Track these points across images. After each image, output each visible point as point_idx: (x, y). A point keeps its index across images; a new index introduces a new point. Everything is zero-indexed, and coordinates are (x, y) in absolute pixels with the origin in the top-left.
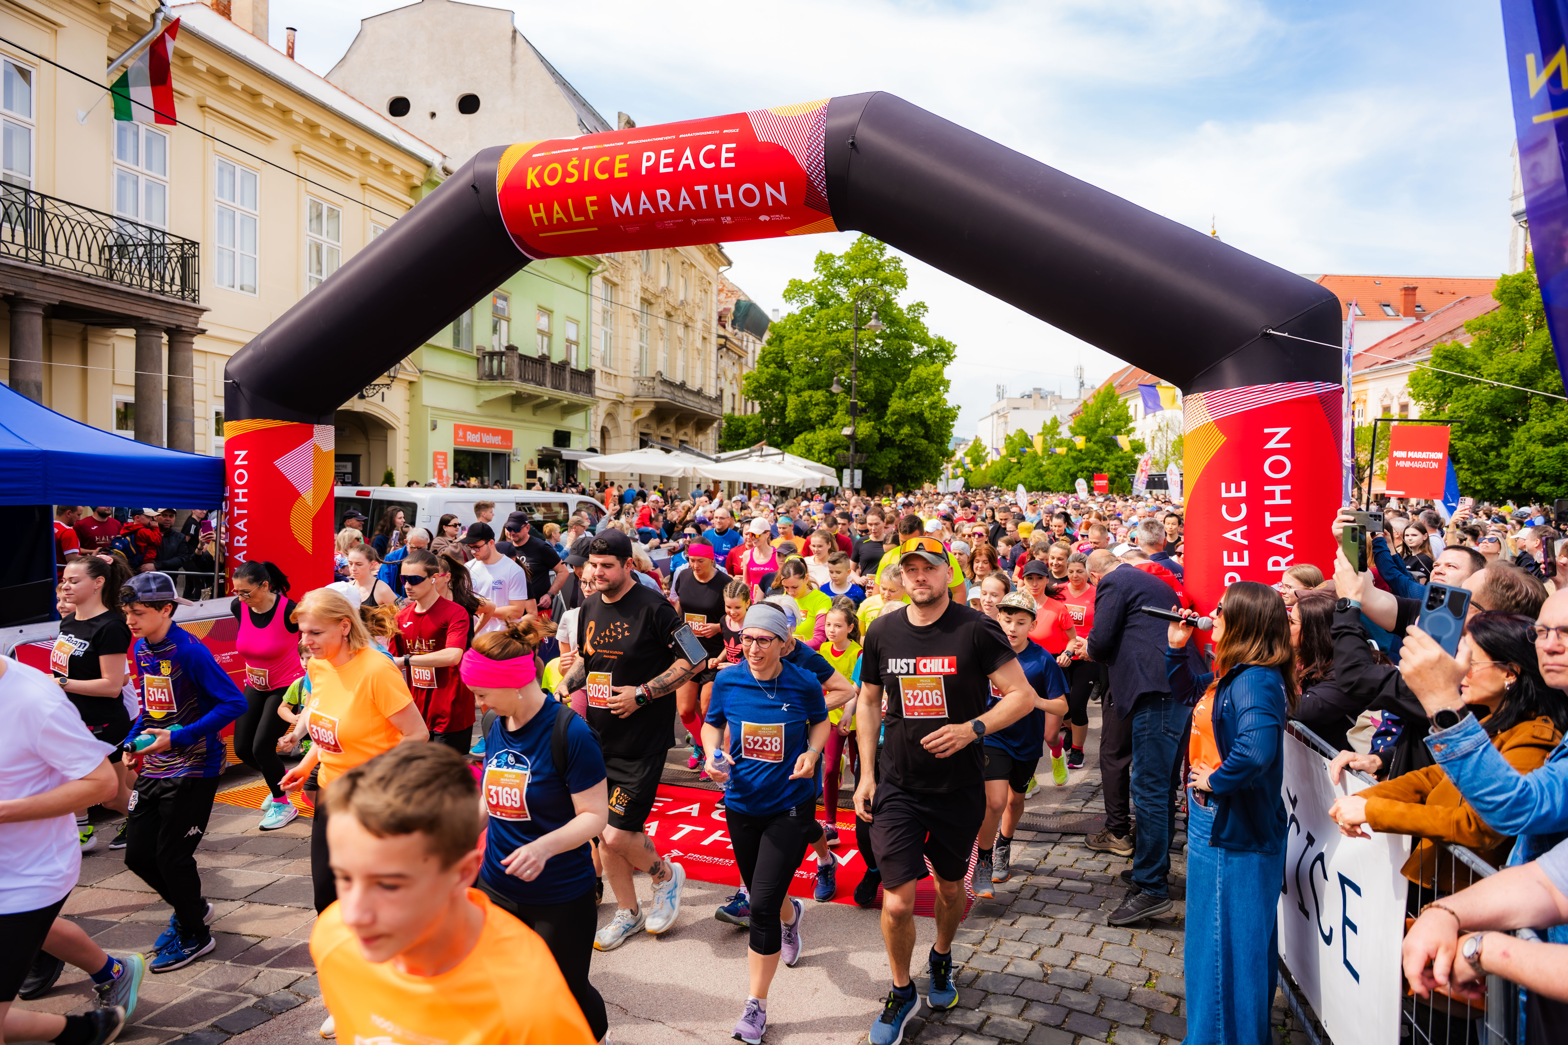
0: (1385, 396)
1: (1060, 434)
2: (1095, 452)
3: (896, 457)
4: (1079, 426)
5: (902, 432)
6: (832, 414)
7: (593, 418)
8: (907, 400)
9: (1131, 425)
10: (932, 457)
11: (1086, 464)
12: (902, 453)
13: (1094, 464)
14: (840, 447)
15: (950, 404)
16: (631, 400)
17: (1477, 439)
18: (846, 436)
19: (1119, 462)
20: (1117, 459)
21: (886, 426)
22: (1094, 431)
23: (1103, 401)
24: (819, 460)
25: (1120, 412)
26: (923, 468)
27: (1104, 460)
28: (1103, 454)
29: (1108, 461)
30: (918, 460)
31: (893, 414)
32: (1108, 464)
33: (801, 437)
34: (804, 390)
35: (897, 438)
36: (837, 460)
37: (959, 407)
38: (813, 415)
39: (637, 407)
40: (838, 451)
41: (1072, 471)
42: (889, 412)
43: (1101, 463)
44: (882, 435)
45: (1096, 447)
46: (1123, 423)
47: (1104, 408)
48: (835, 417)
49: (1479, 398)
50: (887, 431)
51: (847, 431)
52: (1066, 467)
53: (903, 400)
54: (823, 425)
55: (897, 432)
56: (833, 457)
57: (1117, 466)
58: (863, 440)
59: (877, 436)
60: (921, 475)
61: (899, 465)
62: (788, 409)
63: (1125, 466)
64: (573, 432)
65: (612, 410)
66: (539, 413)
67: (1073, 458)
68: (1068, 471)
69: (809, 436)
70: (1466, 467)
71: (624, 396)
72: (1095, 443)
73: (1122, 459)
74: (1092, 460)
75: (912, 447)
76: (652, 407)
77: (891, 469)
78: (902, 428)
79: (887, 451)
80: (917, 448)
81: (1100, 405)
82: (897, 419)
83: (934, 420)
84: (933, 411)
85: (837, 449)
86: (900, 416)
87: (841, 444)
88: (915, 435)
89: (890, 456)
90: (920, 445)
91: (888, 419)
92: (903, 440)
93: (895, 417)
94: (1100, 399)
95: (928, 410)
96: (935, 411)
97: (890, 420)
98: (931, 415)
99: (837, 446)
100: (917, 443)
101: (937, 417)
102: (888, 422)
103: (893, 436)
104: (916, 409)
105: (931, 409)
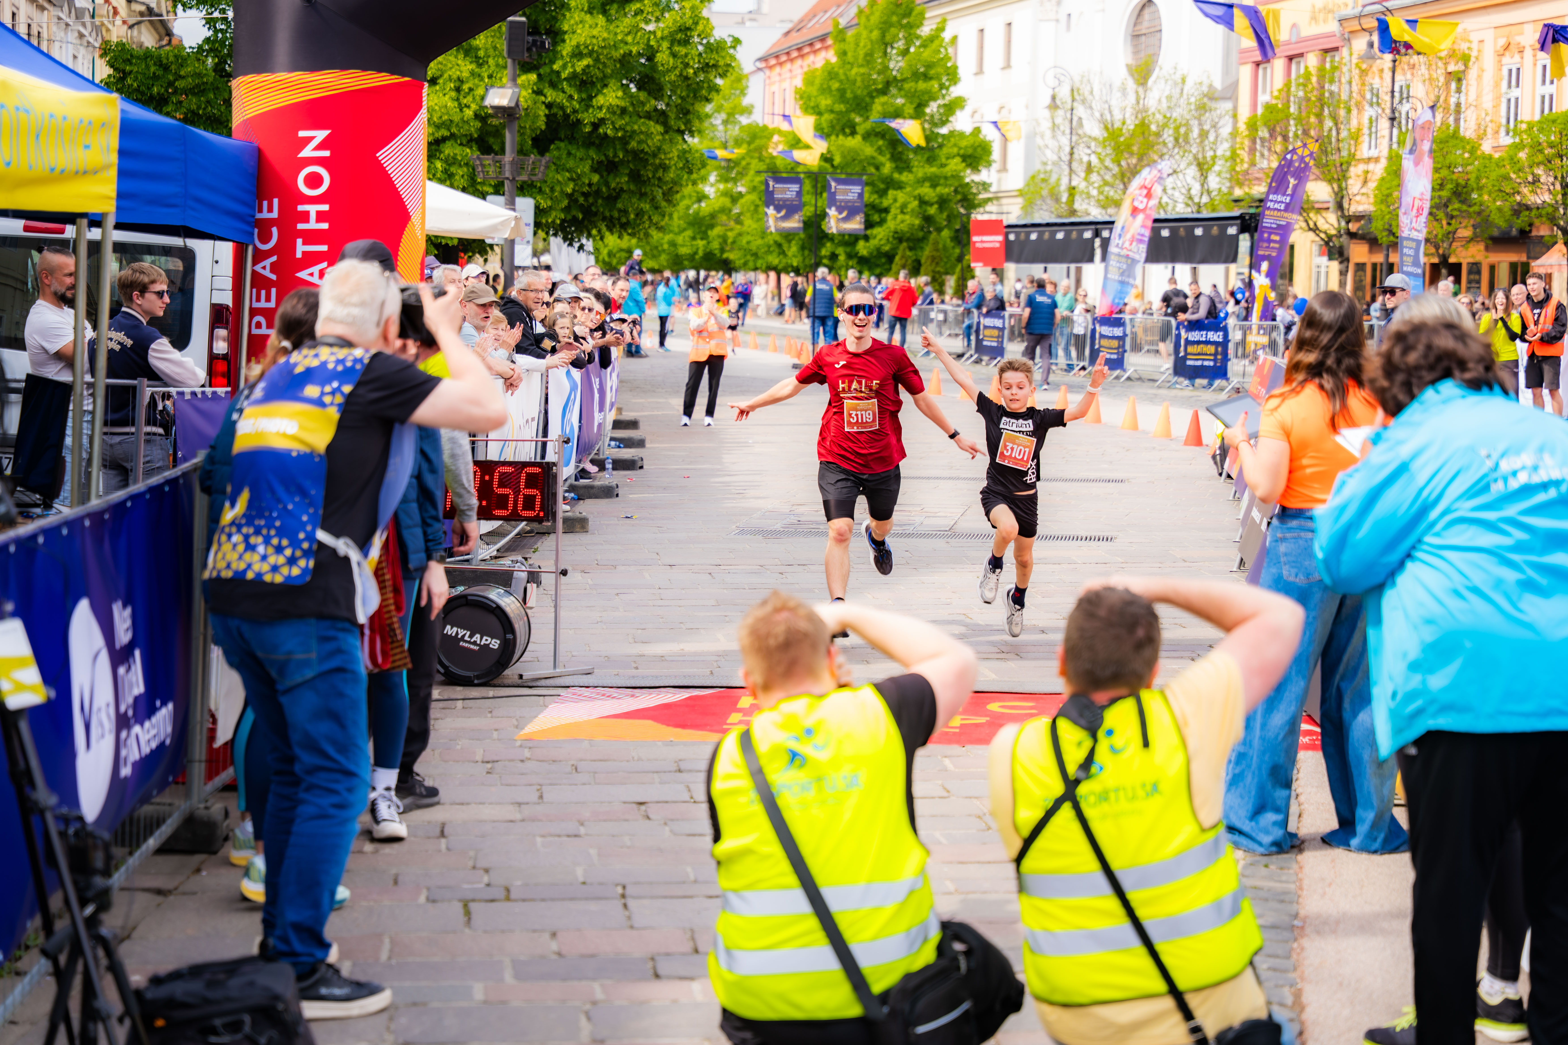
3: (586, 166)
4: (825, 90)
5: (600, 100)
8: (609, 20)
9: (956, 91)
10: (665, 168)
15: (720, 33)
18: (498, 110)
19: (926, 191)
20: (921, 182)
21: (553, 85)
22: (862, 106)
23: (885, 26)
26: (642, 195)
27: (890, 184)
28: (888, 167)
29: (899, 186)
30: (635, 177)
31: (578, 54)
32: (901, 196)
35: (587, 118)
37: (737, 41)
40: (449, 149)
42: (566, 49)
43: (883, 193)
44: (551, 108)
45: (869, 150)
46: (934, 85)
47: (885, 44)
50: (560, 98)
51: (501, 97)
53: (601, 19)
55: (587, 102)
57: (923, 202)
59: (542, 111)
60: (639, 214)
61: (590, 185)
63: (943, 202)
72: (867, 136)
73: (933, 180)
75: (624, 141)
78: (599, 92)
79: (558, 149)
80: (633, 144)
81: (876, 34)
82: (588, 66)
83: (677, 72)
84: (676, 48)
85: (444, 139)
86: (597, 60)
87: (454, 130)
88: (631, 109)
89: (571, 164)
90: (642, 137)
91: (564, 66)
92: (602, 121)
93: (585, 62)
94: (875, 18)
95: (665, 45)
96: (682, 50)
97: (569, 70)
98: (671, 61)
99: (445, 133)
100: (634, 132)
101: (687, 65)
102: (564, 75)
103: (575, 111)
104: (633, 44)
105: (673, 42)
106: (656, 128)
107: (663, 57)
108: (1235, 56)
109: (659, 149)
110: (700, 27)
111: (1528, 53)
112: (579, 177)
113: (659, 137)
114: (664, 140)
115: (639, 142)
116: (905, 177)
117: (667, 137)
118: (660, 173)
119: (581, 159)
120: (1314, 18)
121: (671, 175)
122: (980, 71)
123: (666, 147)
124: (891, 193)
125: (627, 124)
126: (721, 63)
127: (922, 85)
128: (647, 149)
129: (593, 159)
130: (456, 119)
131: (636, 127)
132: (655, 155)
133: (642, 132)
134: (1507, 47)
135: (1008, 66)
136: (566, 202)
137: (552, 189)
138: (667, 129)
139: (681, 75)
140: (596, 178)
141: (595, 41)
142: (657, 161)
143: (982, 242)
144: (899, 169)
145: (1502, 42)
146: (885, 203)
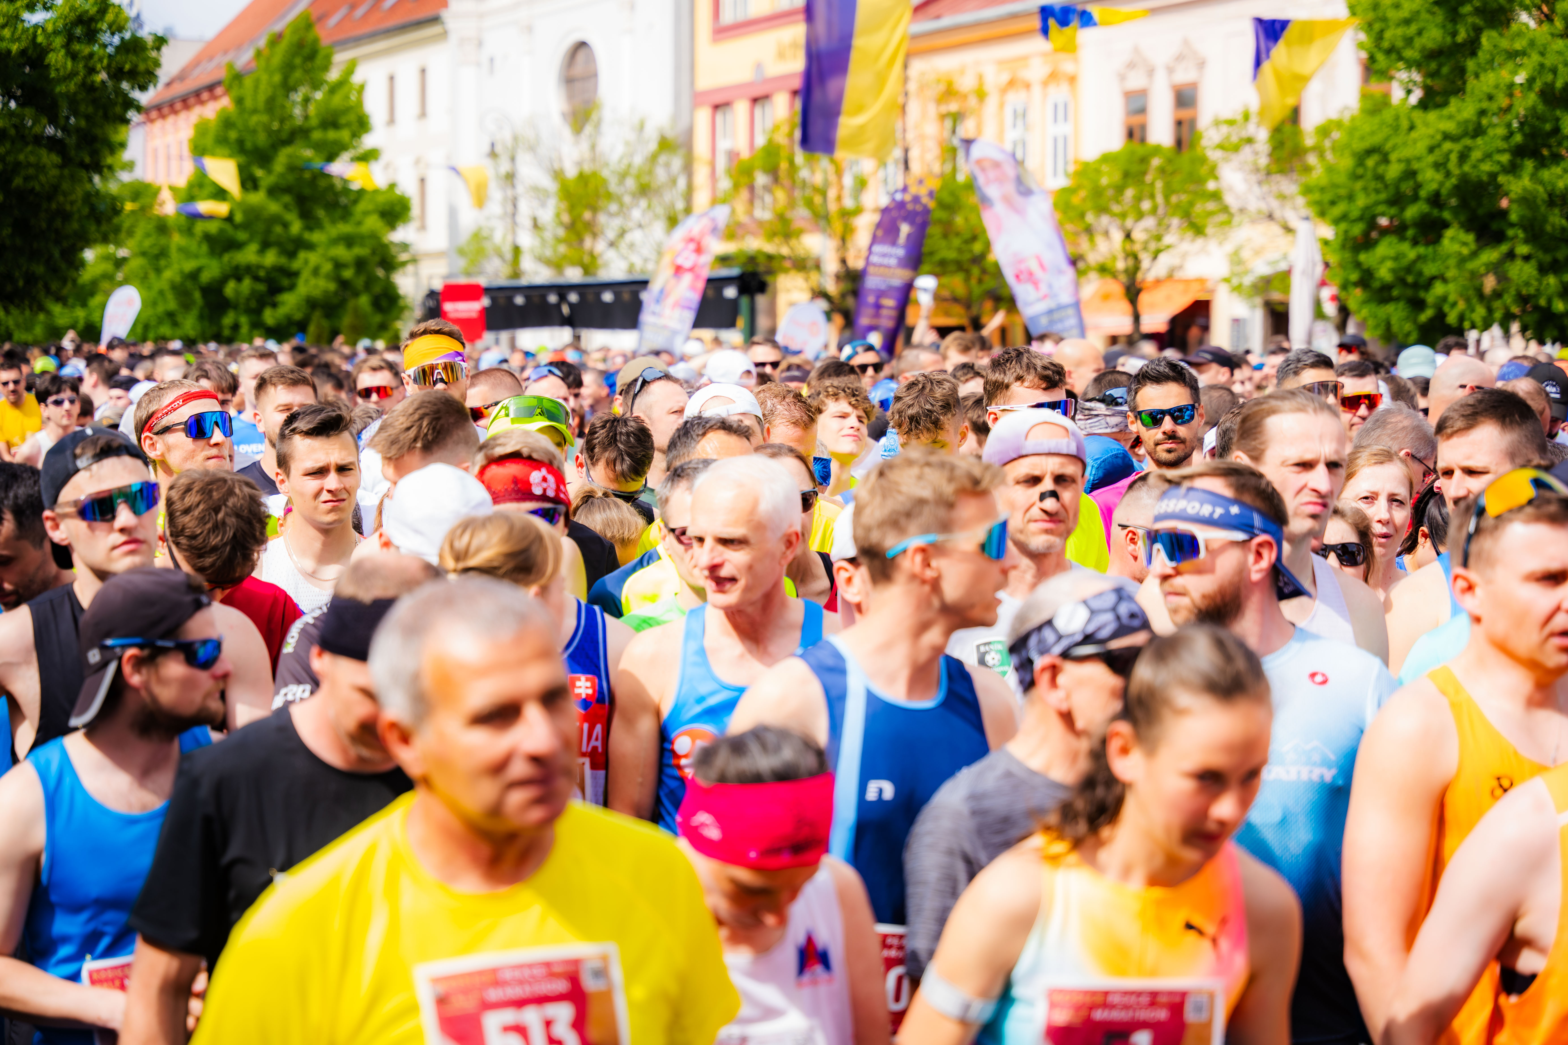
0: (1131, 65)
1: (129, 166)
2: (276, 219)
4: (221, 142)
9: (369, 141)
11: (249, 255)
13: (271, 258)
17: (1546, 174)
19: (341, 252)
20: (335, 241)
23: (288, 68)
25: (337, 100)
26: (34, 254)
27: (300, 245)
28: (296, 227)
29: (310, 247)
32: (312, 258)
37: (161, 41)
41: (206, 277)
43: (292, 255)
45: (274, 207)
46: (344, 135)
47: (289, 89)
49: (1548, 62)
52: (189, 266)
57: (338, 265)
60: (31, 279)
63: (360, 264)
67: (208, 238)
68: (194, 276)
70: (1523, 249)
72: (273, 192)
73: (349, 241)
74: (265, 246)
80: (18, 181)
81: (277, 78)
83: (79, 79)
84: (77, 47)
88: (13, 132)
90: (31, 171)
94: (277, 59)
95: (58, 41)
96: (85, 49)
98: (69, 64)
100: (18, 165)
101: (92, 71)
104: (13, 40)
105: (71, 38)
106: (50, 159)
107: (57, 58)
108: (686, 100)
109: (55, 189)
110: (110, 17)
111: (1037, 90)
113: (55, 172)
114: (62, 177)
115: (27, 179)
116: (316, 237)
117: (66, 172)
118: (58, 223)
120: (781, 55)
121: (75, 225)
122: (391, 121)
123: (65, 186)
124: (302, 255)
125: (8, 153)
126: (142, 67)
127: (332, 135)
128: (38, 188)
131: (21, 157)
132: (50, 197)
133: (29, 165)
134: (1012, 84)
135: (423, 114)
138: (67, 161)
139: (83, 84)
142: (54, 206)
143: (457, 311)
144: (309, 228)
145: (1005, 78)
146: (296, 265)
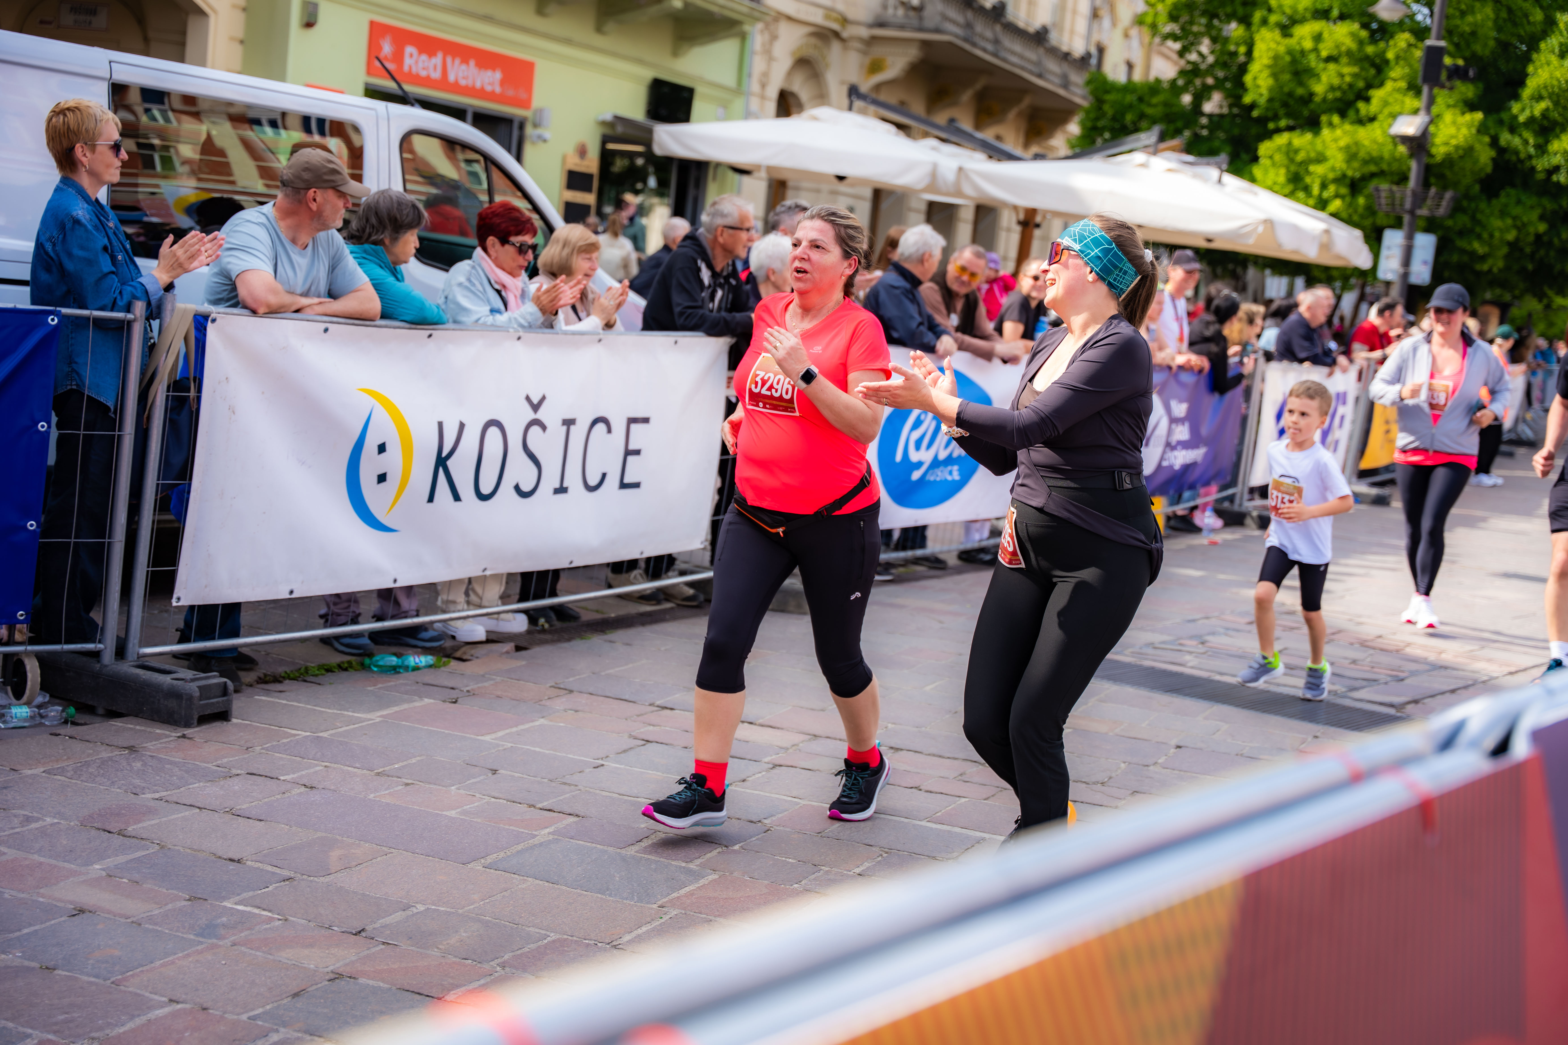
3: (1534, 215)
5: (1556, 146)
6: (1369, 86)
7: (758, 65)
12: (1549, 205)
14: (1381, 174)
16: (864, 32)
18: (1405, 139)
21: (1513, 130)
24: (1322, 205)
31: (1538, 96)
33: (1281, 139)
34: (1302, 21)
35: (1541, 164)
36: (1371, 211)
38: (1319, 88)
39: (878, 51)
40: (1374, 182)
42: (1526, 91)
44: (1502, 151)
48: (1377, 95)
50: (1516, 141)
51: (1409, 126)
54: (1343, 115)
55: (1543, 148)
56: (1361, 201)
58: (1449, 161)
59: (1486, 153)
61: (1538, 234)
62: (1255, 68)
64: (700, 91)
65: (810, 52)
66: (610, 26)
69: (1301, 140)
71: (845, 21)
76: (912, 54)
77: (1514, 246)
78: (1558, 137)
79: (1508, 196)
82: (1547, 109)
85: (1373, 175)
86: (1556, 103)
87: (1385, 167)
89: (1517, 211)
91: (1523, 110)
92: (1557, 169)
93: (1543, 105)
97: (1527, 113)
99: (1373, 168)
102: (1522, 119)
103: (1530, 157)
112: (1524, 225)
119: (1532, 207)
129: (1545, 208)
130: (1386, 155)
136: (1505, 250)
137: (1491, 236)
140: (1542, 227)
141: (1555, 83)
